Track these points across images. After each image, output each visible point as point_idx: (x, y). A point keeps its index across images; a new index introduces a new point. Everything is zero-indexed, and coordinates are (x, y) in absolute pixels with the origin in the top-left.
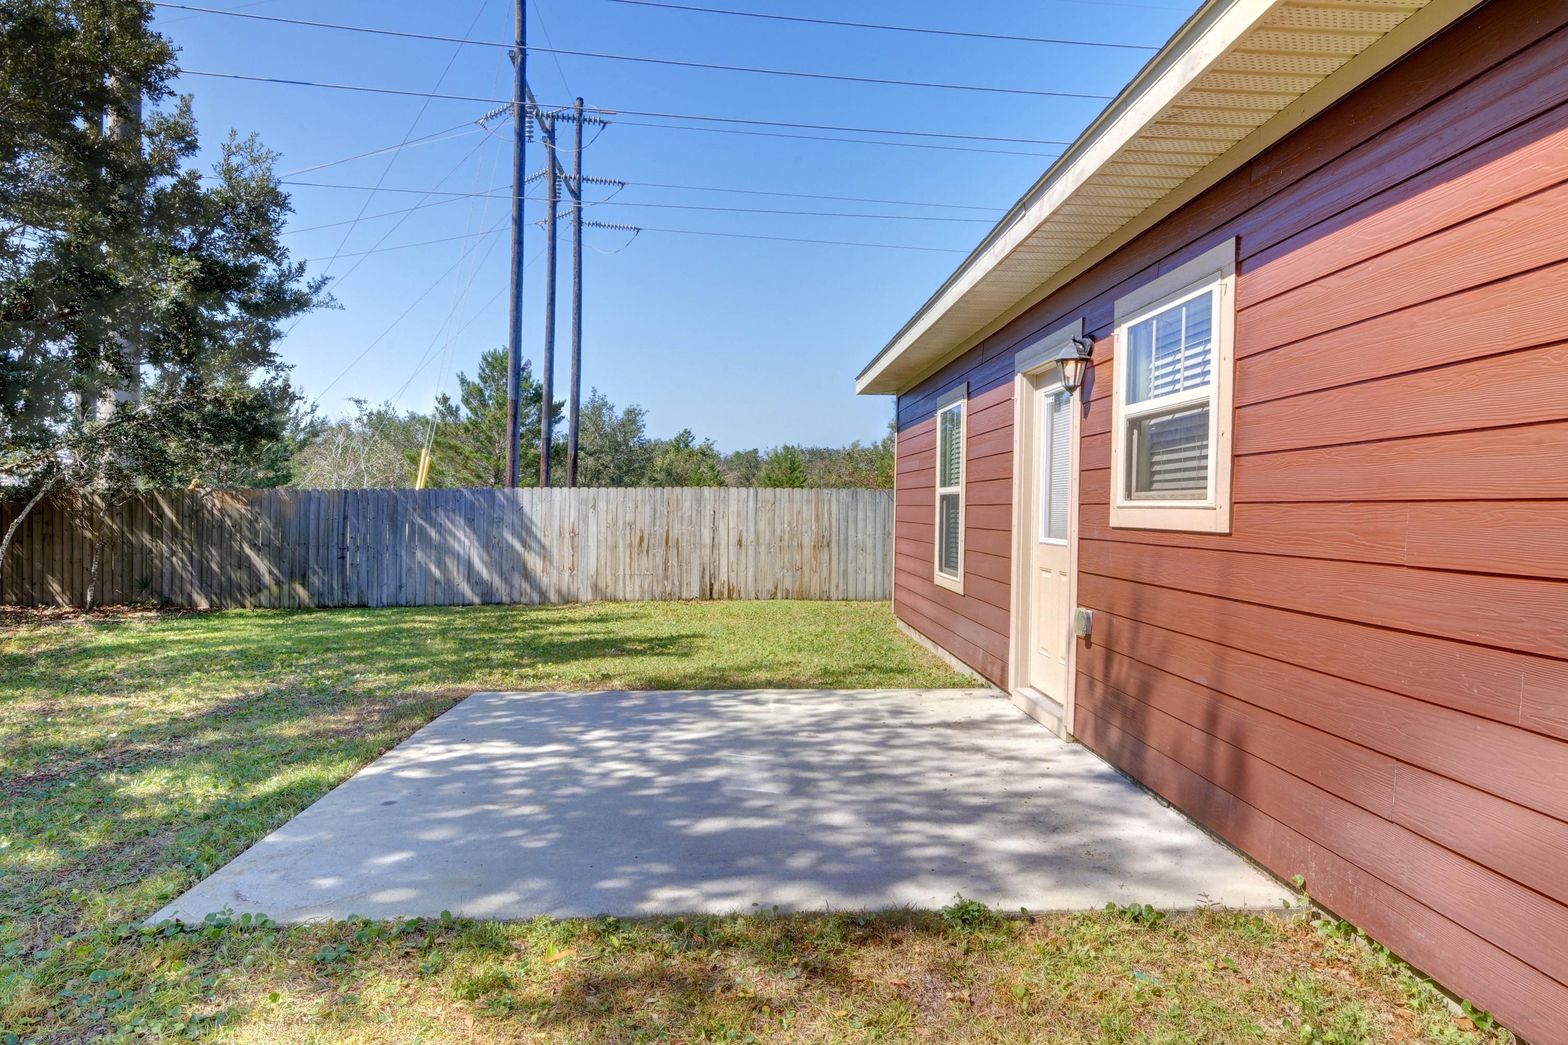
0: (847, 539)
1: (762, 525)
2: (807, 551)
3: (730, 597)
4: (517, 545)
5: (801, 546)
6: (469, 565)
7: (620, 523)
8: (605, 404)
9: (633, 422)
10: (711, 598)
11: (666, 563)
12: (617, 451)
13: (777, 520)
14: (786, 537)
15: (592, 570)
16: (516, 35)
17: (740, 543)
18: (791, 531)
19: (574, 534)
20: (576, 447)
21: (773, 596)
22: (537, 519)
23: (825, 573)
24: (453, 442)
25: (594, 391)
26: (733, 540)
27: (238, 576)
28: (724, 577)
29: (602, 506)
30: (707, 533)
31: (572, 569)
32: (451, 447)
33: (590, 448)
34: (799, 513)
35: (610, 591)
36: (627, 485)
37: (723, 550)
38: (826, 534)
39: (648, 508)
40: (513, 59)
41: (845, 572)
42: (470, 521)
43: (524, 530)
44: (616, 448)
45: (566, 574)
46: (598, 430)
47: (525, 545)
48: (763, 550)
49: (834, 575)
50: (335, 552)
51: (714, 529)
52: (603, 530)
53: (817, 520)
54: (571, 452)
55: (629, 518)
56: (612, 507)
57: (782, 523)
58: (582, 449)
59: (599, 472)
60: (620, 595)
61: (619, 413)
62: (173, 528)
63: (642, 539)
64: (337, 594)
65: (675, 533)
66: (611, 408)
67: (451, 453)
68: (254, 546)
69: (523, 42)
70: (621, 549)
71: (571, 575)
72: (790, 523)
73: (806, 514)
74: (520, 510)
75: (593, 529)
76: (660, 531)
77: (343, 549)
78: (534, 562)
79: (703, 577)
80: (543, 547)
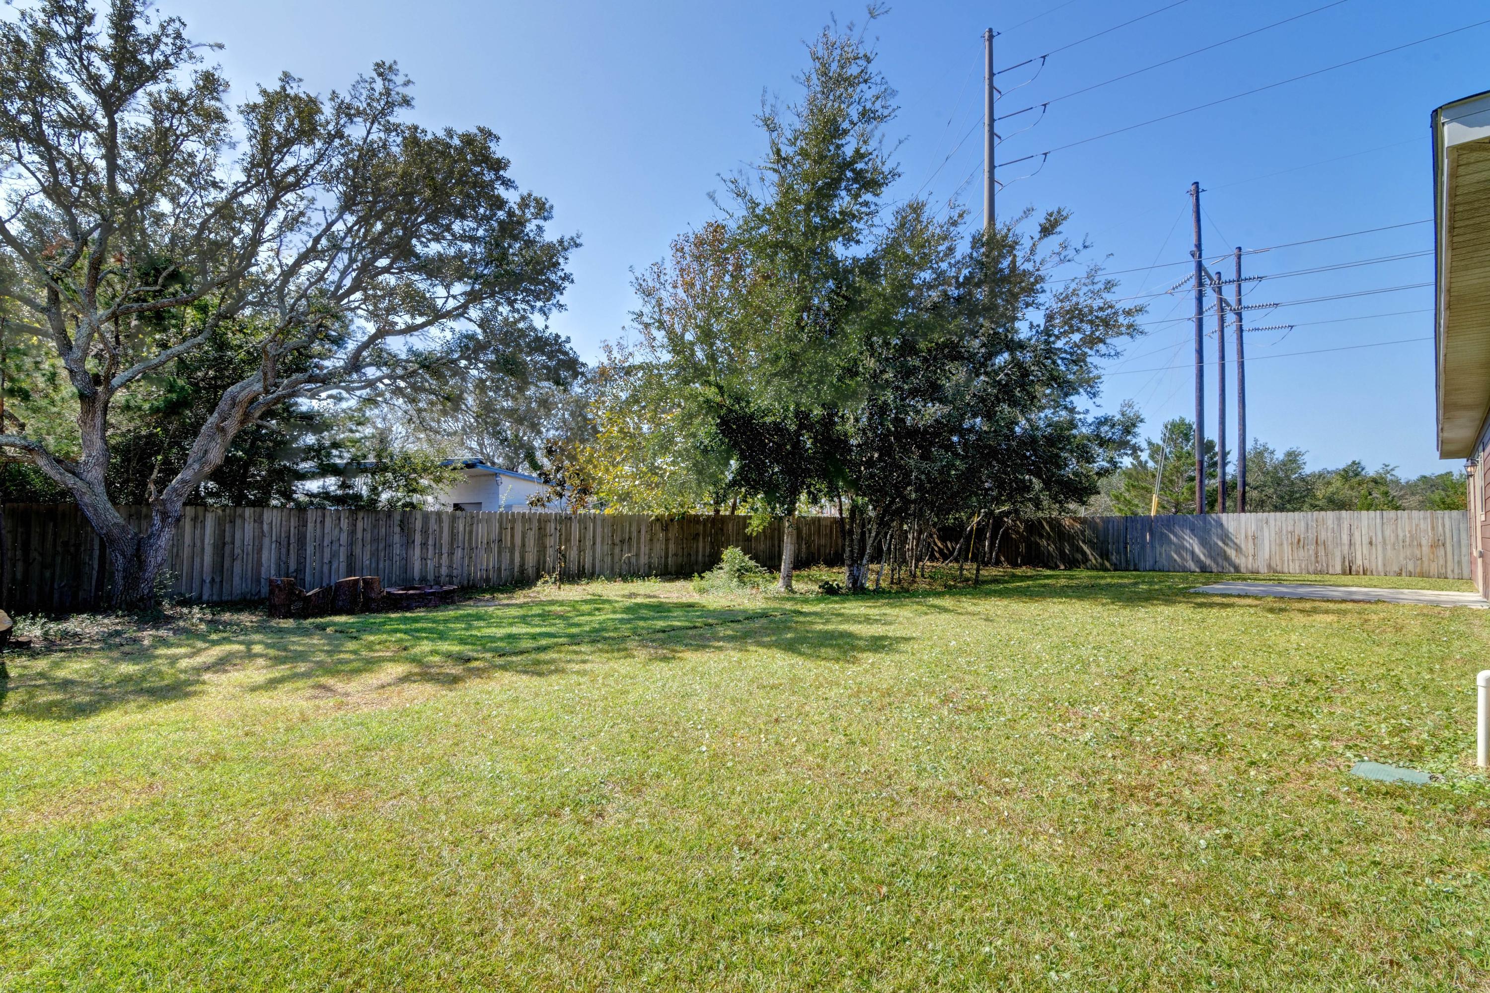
0: (1460, 541)
1: (1388, 533)
2: (1426, 549)
3: (1364, 573)
4: (1220, 544)
5: (1420, 545)
6: (1193, 553)
7: (1284, 532)
8: (1266, 449)
9: (1295, 461)
10: (1350, 573)
11: (1316, 553)
12: (1279, 484)
13: (1399, 530)
14: (1408, 540)
15: (1267, 556)
16: (1193, 240)
17: (1371, 543)
18: (1411, 536)
19: (1254, 538)
20: (1245, 484)
21: (1400, 574)
22: (1231, 530)
23: (1442, 562)
24: (1143, 484)
25: (1256, 441)
26: (1366, 541)
27: (1079, 556)
28: (1359, 562)
29: (1272, 522)
30: (1345, 538)
31: (1254, 556)
32: (1143, 488)
33: (1253, 484)
34: (1417, 525)
35: (1279, 568)
36: (1288, 511)
37: (1358, 546)
38: (1442, 538)
39: (1303, 524)
40: (1193, 255)
41: (1459, 562)
42: (1192, 530)
43: (1226, 537)
44: (1278, 482)
45: (1251, 558)
46: (1260, 469)
47: (1224, 543)
48: (1389, 547)
49: (1449, 564)
50: (1122, 545)
51: (1351, 535)
52: (1273, 534)
53: (1433, 528)
54: (1239, 487)
55: (1290, 528)
56: (1279, 523)
57: (1404, 531)
58: (1249, 485)
59: (1263, 501)
60: (1286, 570)
61: (1280, 456)
62: (1048, 533)
63: (1299, 541)
64: (1124, 565)
65: (1323, 536)
66: (1272, 453)
67: (1142, 492)
68: (1084, 542)
69: (1199, 246)
70: (1285, 546)
71: (1254, 559)
72: (1410, 532)
73: (1422, 526)
74: (1221, 525)
75: (1266, 534)
76: (1311, 535)
77: (1126, 543)
78: (1231, 553)
79: (1344, 562)
80: (1236, 544)
